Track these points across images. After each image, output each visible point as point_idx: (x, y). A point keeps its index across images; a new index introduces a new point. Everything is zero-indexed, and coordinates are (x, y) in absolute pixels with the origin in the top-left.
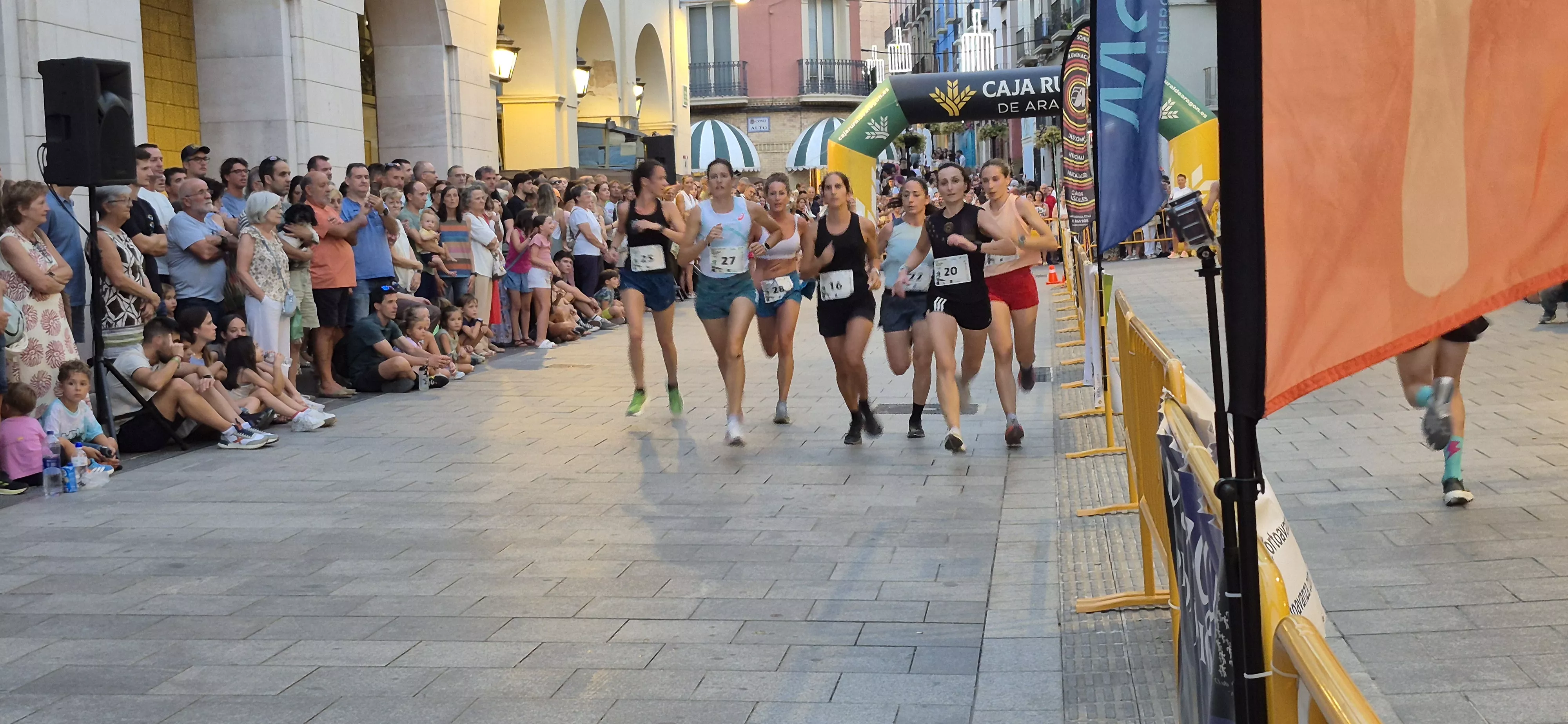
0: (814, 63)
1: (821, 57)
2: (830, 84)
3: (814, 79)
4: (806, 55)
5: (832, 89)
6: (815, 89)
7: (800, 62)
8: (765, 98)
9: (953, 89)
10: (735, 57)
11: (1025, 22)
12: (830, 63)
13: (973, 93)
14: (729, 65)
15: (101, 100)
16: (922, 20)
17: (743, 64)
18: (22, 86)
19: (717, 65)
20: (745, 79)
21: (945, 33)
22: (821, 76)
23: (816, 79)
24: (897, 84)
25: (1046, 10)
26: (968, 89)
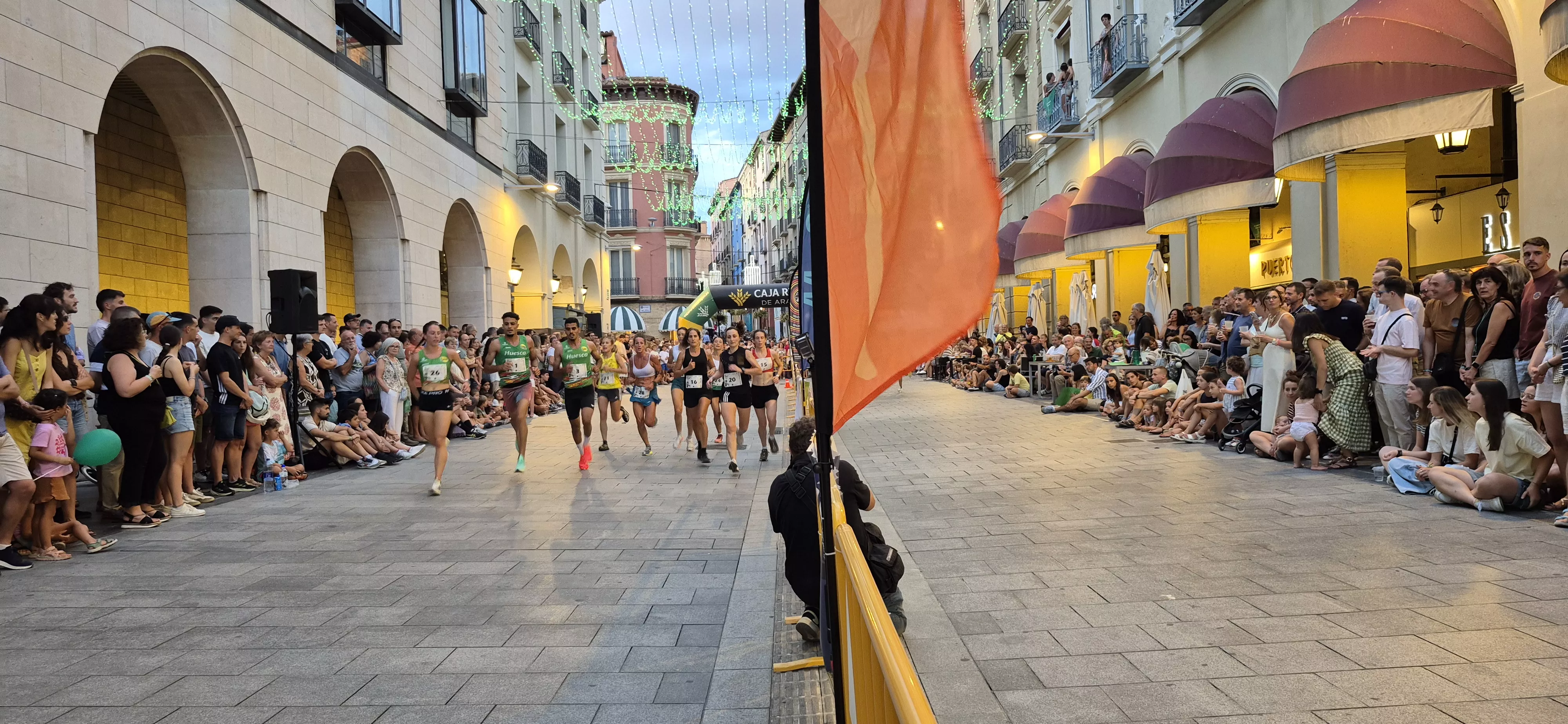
0: (672, 279)
1: (676, 276)
2: (680, 290)
3: (673, 287)
4: (669, 276)
5: (682, 293)
6: (673, 292)
7: (666, 279)
8: (648, 296)
9: (740, 293)
10: (634, 276)
11: (776, 262)
12: (680, 279)
13: (749, 295)
14: (631, 280)
15: (301, 291)
16: (726, 260)
17: (638, 279)
18: (260, 284)
19: (624, 280)
20: (638, 287)
21: (738, 266)
22: (676, 286)
23: (674, 287)
24: (713, 291)
25: (785, 256)
26: (747, 293)
